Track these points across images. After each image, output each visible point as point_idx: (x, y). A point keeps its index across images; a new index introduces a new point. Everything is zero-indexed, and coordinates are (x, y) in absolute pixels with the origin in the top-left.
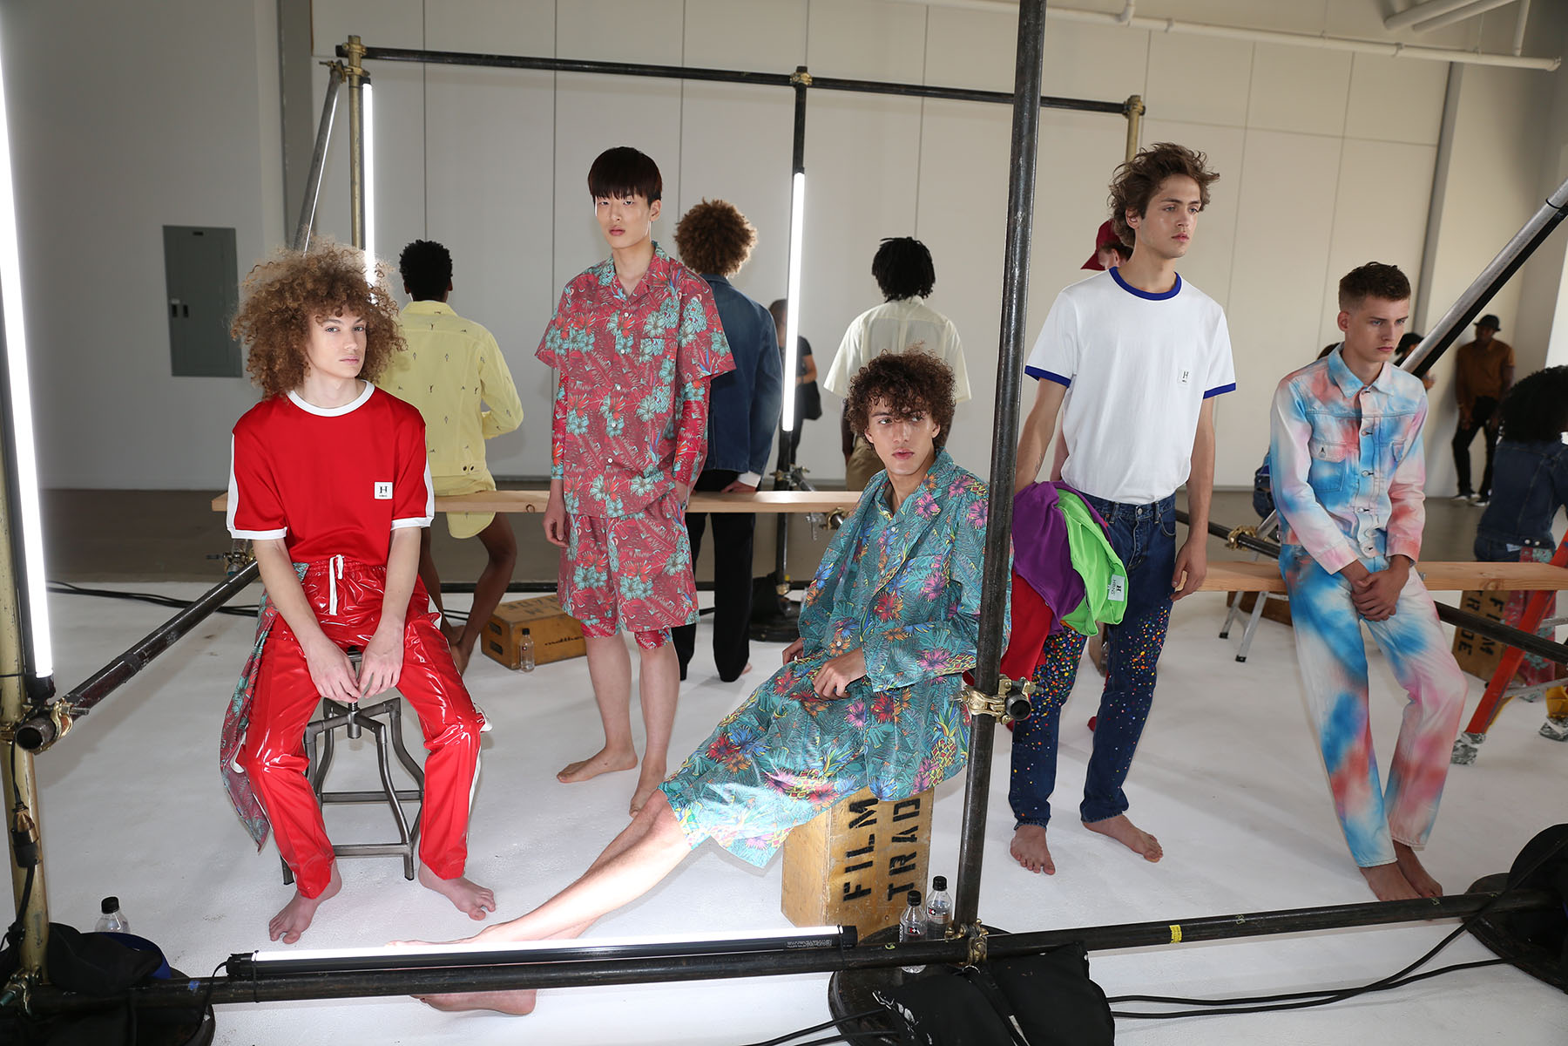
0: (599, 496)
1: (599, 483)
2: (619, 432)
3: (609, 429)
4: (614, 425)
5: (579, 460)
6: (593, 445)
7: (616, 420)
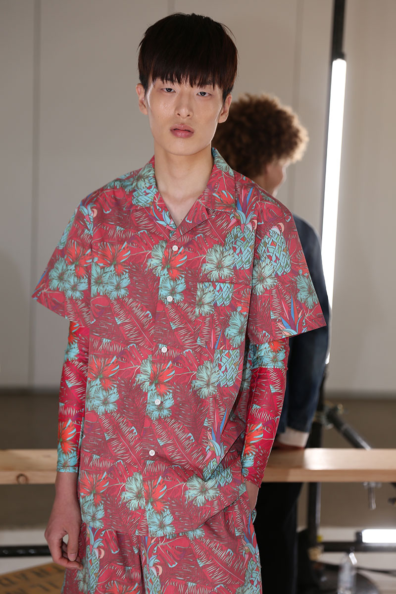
0: (134, 504)
1: (134, 484)
2: (166, 413)
3: (150, 408)
4: (158, 402)
5: (104, 449)
6: (125, 429)
7: (161, 395)
